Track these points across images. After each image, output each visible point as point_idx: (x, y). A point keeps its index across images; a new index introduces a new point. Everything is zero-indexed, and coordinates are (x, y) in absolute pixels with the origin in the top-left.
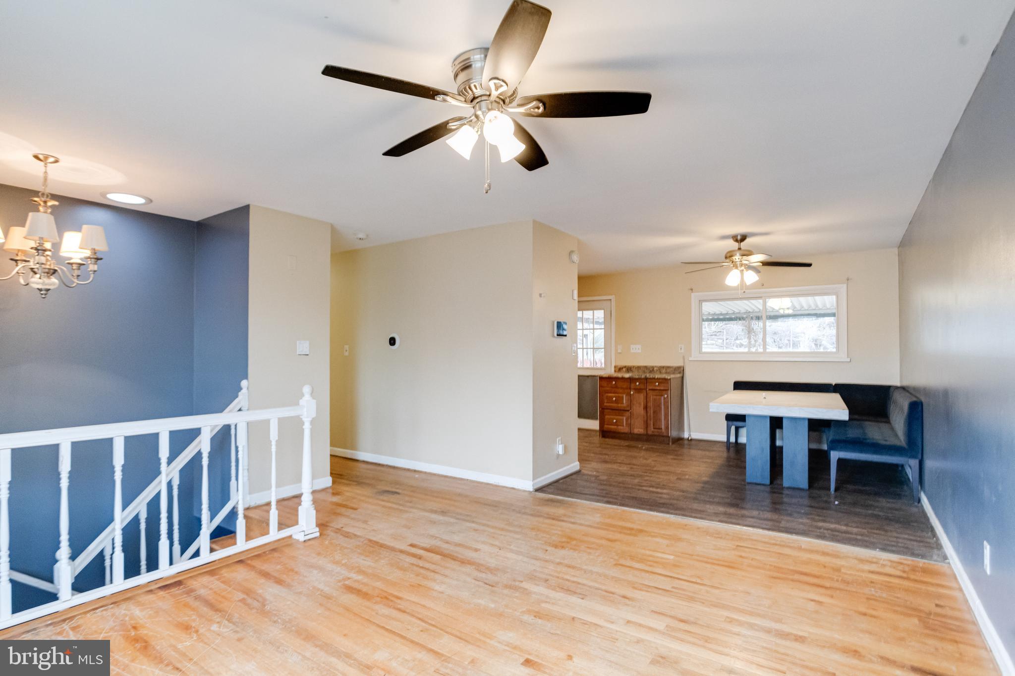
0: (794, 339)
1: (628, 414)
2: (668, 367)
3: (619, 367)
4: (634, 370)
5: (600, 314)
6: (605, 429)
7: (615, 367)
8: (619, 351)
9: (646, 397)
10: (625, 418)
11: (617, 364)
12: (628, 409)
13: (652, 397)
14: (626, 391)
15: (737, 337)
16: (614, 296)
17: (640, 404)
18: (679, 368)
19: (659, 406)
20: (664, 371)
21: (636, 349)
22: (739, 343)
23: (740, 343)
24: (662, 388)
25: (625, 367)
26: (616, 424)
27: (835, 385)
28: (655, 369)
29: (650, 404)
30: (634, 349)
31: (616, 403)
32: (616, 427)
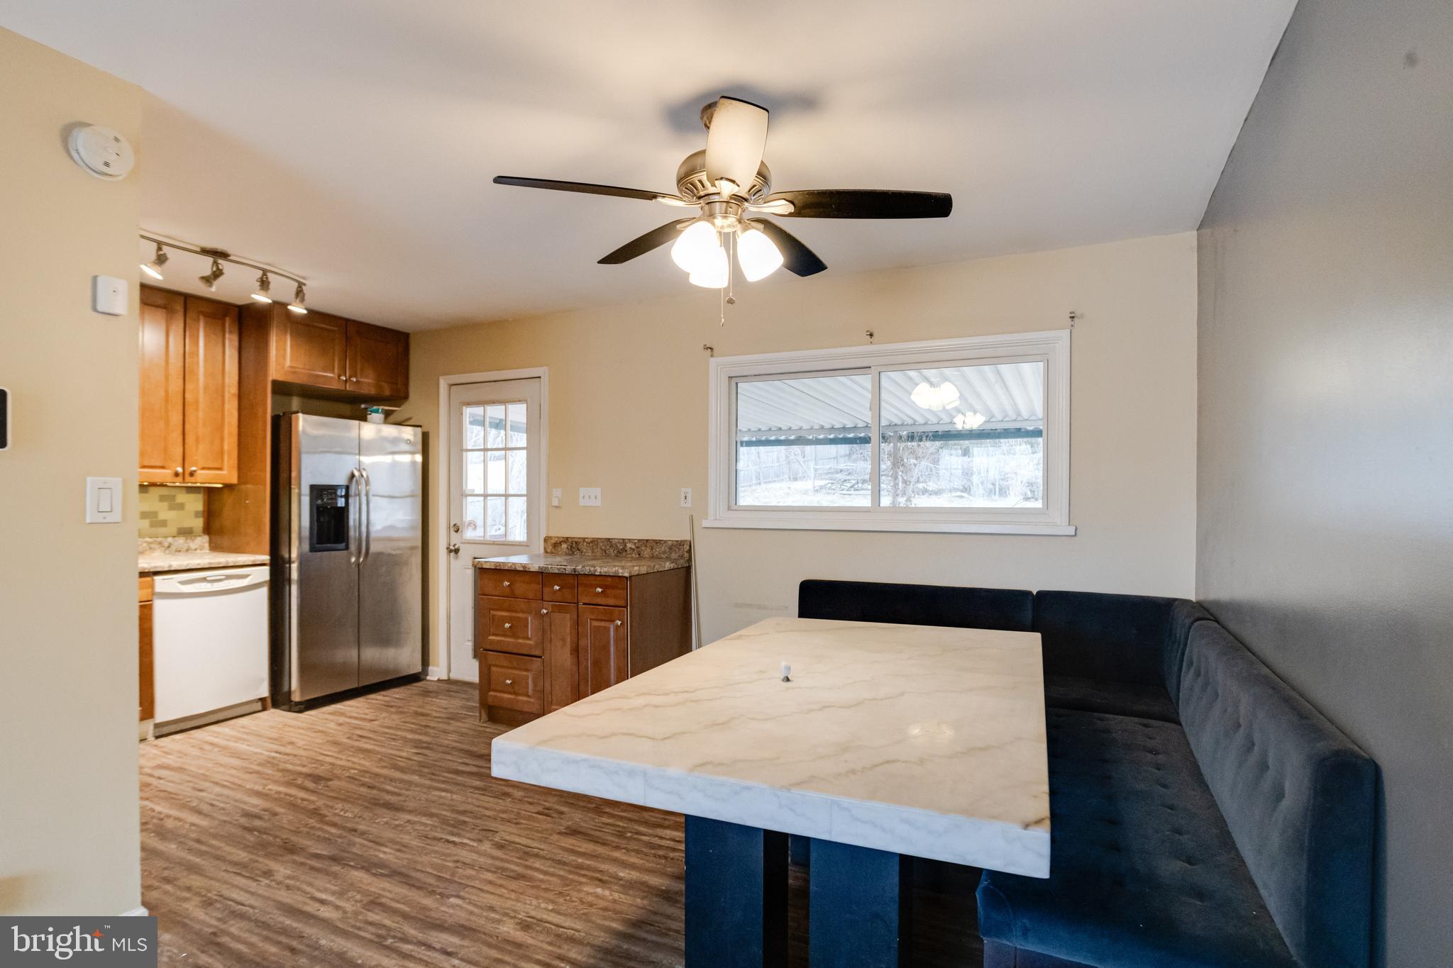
0: (1001, 482)
1: (537, 664)
2: (657, 542)
3: (553, 541)
4: (583, 547)
5: (518, 413)
6: (490, 701)
7: (546, 540)
8: (554, 504)
9: (577, 623)
10: (530, 676)
11: (551, 534)
12: (537, 653)
13: (590, 623)
14: (533, 605)
15: (918, 478)
16: (545, 368)
17: (563, 640)
18: (680, 544)
19: (606, 648)
20: (646, 552)
21: (590, 497)
22: (922, 488)
23: (924, 488)
24: (611, 602)
25: (566, 540)
26: (512, 689)
27: (1039, 593)
28: (629, 545)
29: (586, 642)
30: (593, 498)
31: (515, 636)
32: (513, 697)
